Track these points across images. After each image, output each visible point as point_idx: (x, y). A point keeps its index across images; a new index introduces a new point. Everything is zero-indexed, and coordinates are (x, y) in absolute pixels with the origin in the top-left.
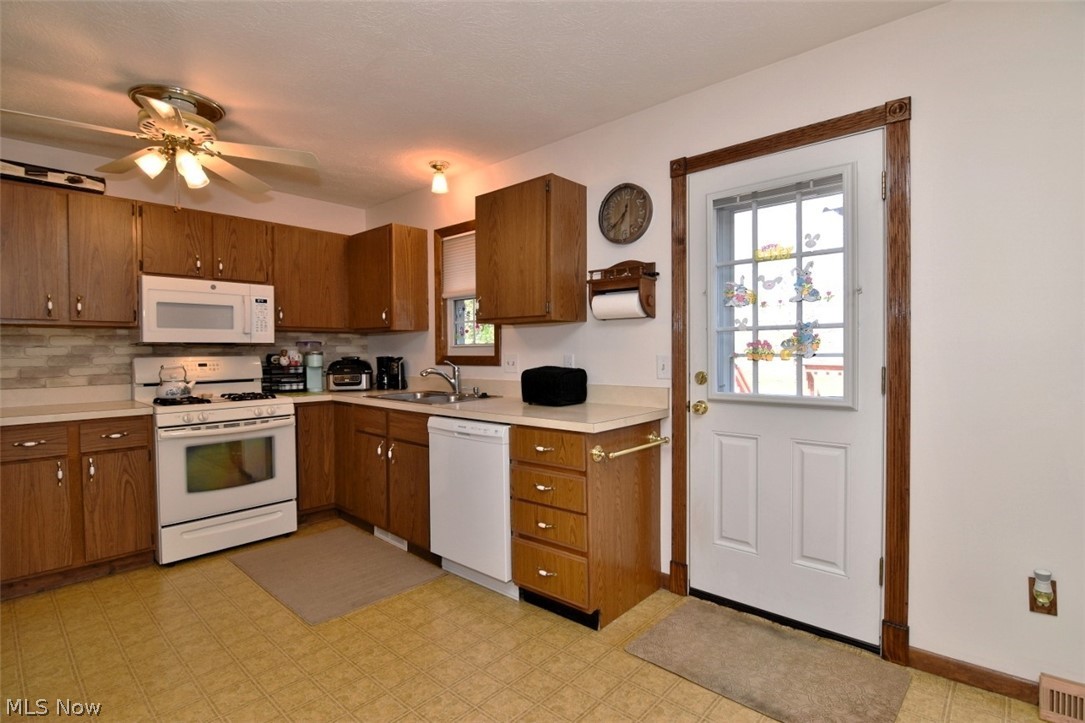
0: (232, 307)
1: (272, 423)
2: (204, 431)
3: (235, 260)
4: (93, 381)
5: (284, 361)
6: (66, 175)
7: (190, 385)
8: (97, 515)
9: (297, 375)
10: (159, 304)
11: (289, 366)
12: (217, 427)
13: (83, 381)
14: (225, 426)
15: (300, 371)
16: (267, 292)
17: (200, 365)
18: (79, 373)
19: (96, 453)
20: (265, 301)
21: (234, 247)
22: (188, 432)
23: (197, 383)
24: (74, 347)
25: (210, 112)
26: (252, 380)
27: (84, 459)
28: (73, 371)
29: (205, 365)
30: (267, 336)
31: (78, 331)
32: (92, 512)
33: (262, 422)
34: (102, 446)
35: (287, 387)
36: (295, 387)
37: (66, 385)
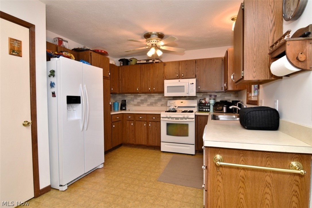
0: (184, 86)
1: (188, 120)
2: (170, 120)
3: (187, 73)
4: (162, 105)
5: (203, 102)
6: (152, 60)
7: (176, 108)
8: (151, 135)
9: (208, 106)
10: (168, 87)
11: (205, 103)
12: (173, 119)
13: (160, 105)
14: (176, 119)
15: (209, 105)
16: (194, 81)
17: (181, 102)
18: (159, 104)
19: (151, 121)
20: (193, 84)
21: (186, 69)
22: (167, 119)
23: (178, 107)
24: (159, 98)
25: (161, 36)
26: (195, 107)
27: (149, 122)
28: (158, 103)
29: (182, 102)
30: (194, 94)
31: (159, 94)
32: (150, 134)
33: (185, 119)
34: (152, 120)
35: (204, 110)
36: (207, 110)
37: (157, 106)
